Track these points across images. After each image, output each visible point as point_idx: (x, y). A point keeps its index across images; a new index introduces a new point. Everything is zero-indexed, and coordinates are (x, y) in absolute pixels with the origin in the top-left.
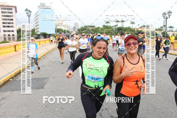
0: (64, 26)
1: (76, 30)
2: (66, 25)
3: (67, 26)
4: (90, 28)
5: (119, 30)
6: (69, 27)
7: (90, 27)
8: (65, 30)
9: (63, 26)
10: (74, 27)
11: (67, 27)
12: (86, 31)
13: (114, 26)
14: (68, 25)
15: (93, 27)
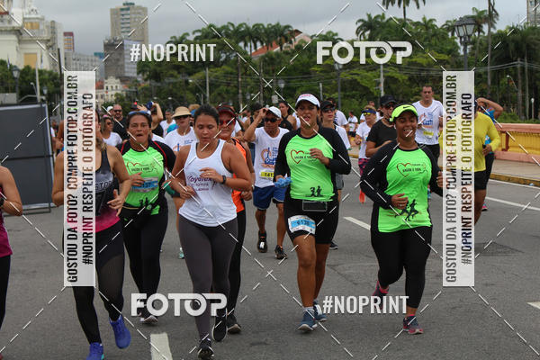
0: (18, 32)
1: (131, 72)
2: (34, 24)
3: (46, 36)
4: (253, 50)
5: (508, 59)
6: (61, 43)
7: (253, 34)
8: (27, 72)
9: (14, 38)
10: (109, 46)
11: (50, 44)
12: (219, 72)
13: (463, 22)
14: (53, 27)
15: (280, 34)
